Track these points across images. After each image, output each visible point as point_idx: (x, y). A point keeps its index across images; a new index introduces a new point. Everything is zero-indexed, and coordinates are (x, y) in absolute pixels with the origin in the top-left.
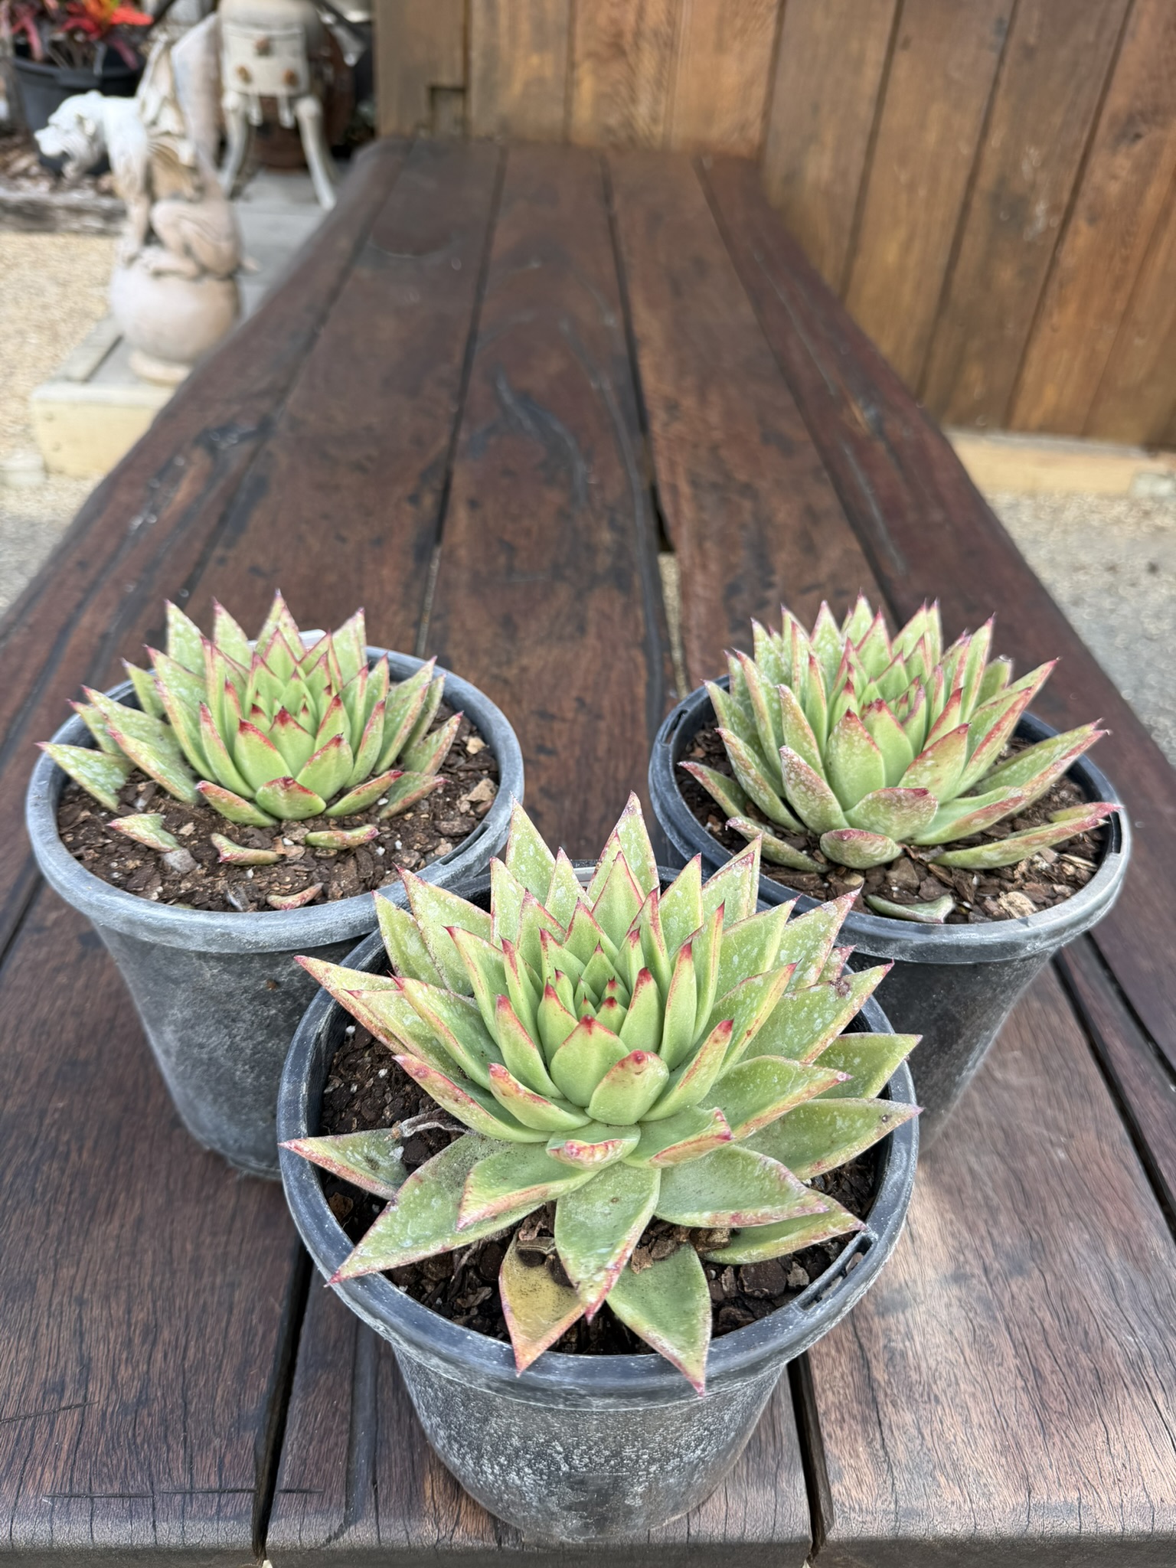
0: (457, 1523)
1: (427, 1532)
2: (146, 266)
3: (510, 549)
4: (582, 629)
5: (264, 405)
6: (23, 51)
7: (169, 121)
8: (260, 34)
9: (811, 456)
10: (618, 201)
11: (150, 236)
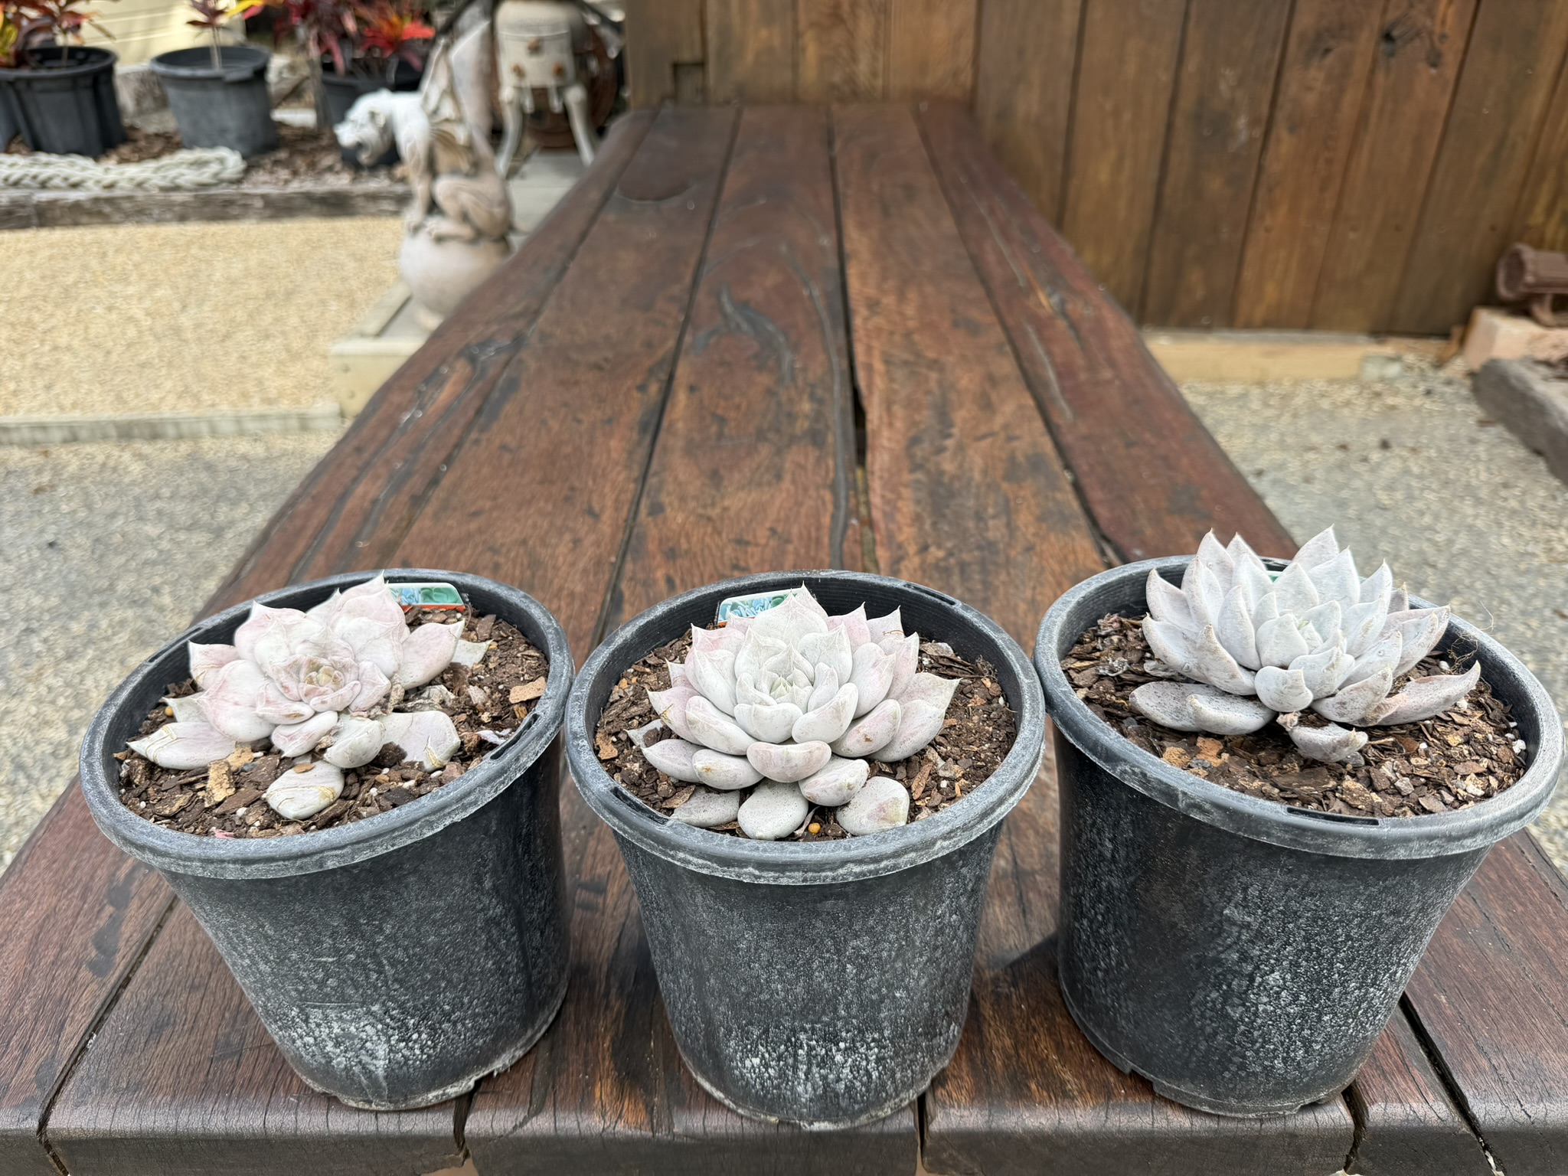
0: (620, 1117)
1: (593, 1124)
2: (430, 233)
3: (722, 421)
4: (779, 477)
5: (519, 324)
6: (328, 67)
7: (448, 110)
8: (531, 36)
9: (997, 334)
10: (838, 145)
11: (433, 207)
